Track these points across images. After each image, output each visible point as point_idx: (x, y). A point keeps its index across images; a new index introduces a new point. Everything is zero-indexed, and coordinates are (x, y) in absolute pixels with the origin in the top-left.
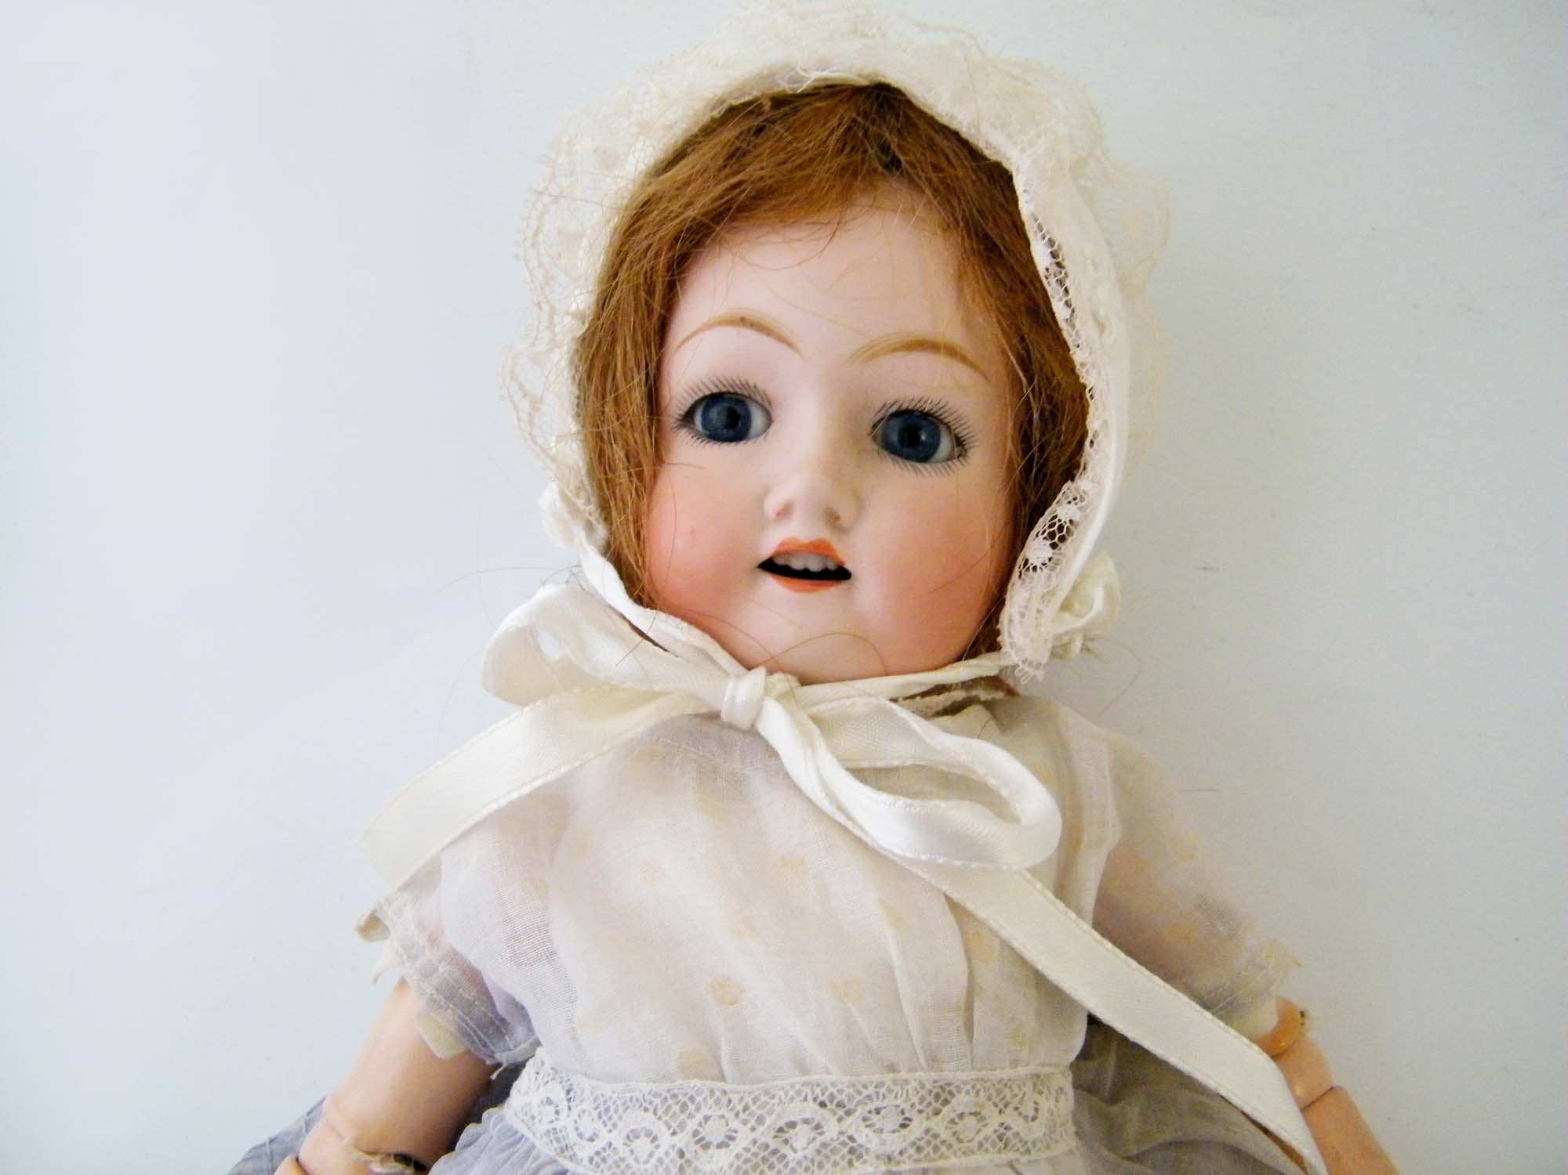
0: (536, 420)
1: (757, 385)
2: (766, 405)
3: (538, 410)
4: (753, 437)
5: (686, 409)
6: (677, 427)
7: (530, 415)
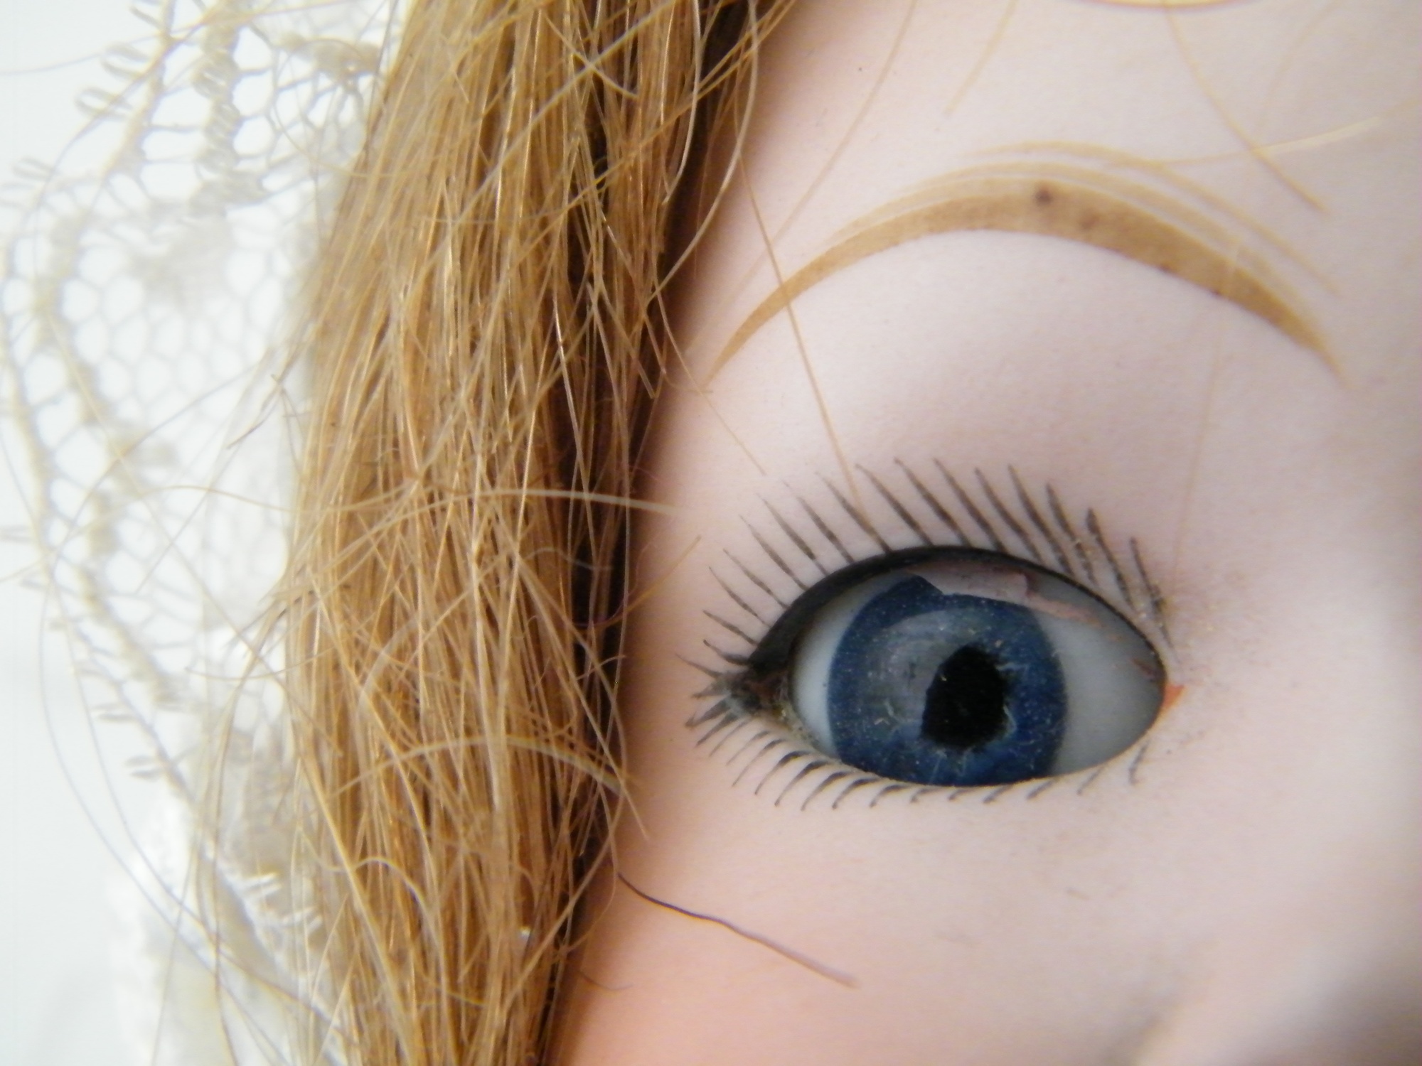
0: (129, 531)
1: (1103, 519)
2: (1141, 615)
3: (139, 489)
4: (1073, 768)
5: (758, 630)
6: (712, 715)
7: (101, 500)
